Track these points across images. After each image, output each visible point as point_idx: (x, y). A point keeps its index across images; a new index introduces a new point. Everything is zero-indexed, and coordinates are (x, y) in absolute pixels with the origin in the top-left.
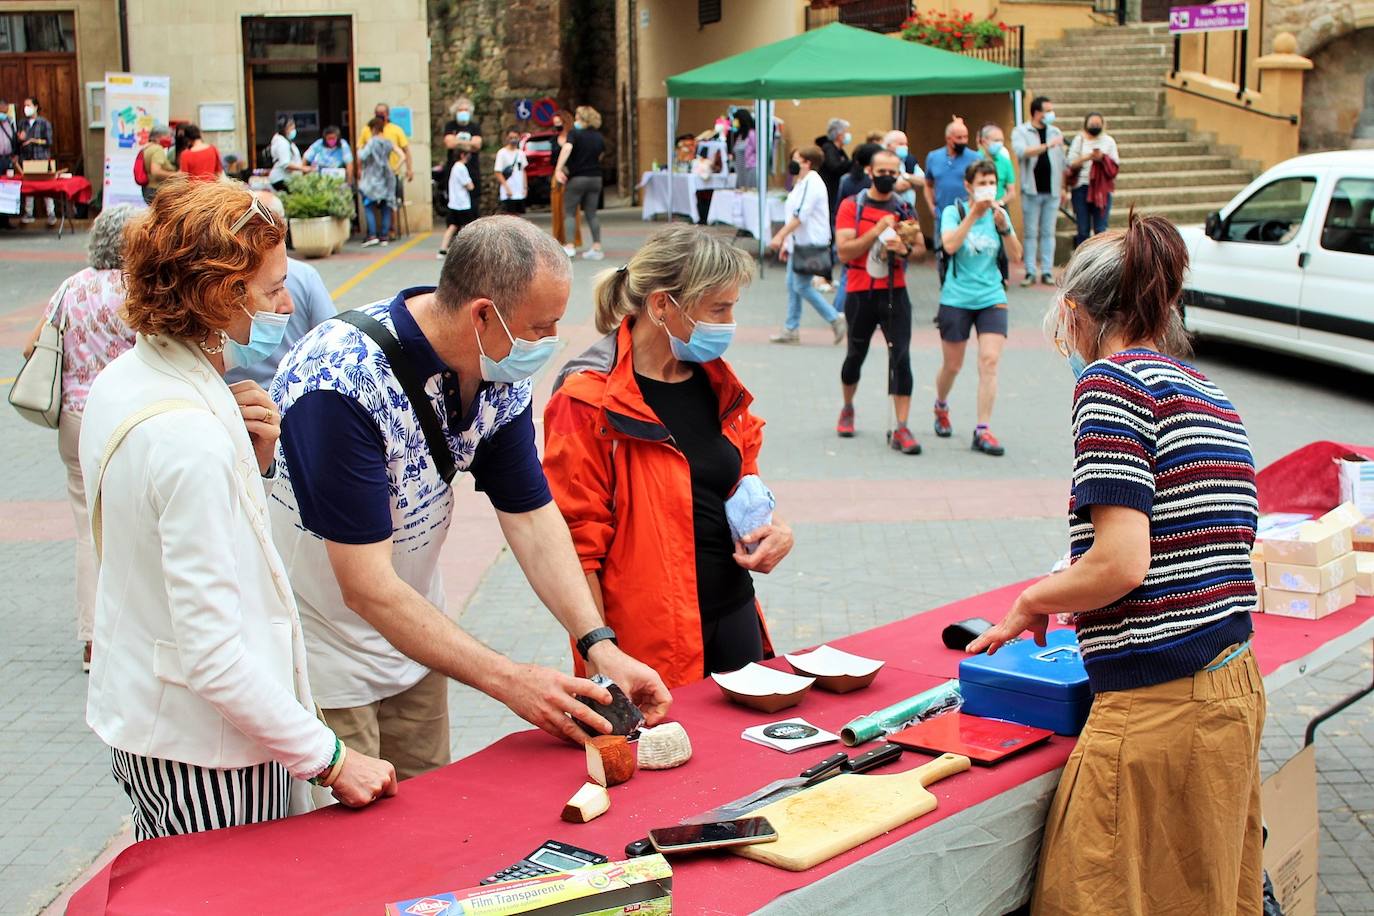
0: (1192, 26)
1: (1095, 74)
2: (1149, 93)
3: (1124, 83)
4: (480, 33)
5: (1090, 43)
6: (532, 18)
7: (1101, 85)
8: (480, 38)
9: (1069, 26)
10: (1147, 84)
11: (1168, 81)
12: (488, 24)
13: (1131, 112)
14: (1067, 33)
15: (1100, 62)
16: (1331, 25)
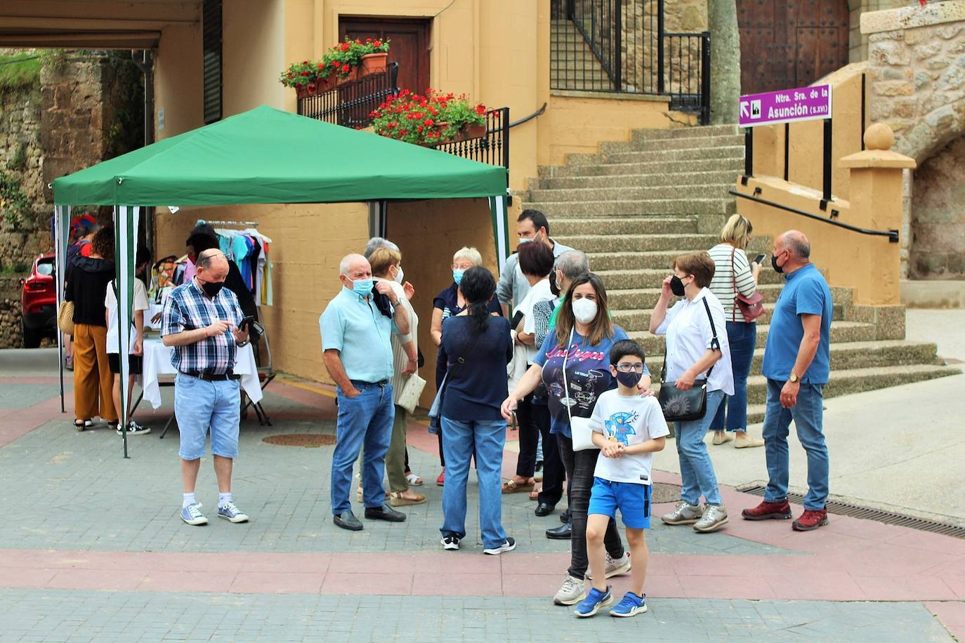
0: (765, 118)
1: (658, 181)
2: (714, 204)
3: (689, 192)
4: (25, 139)
5: (663, 145)
6: (72, 122)
7: (663, 194)
8: (25, 146)
9: (640, 126)
10: (716, 193)
11: (738, 187)
12: (32, 130)
13: (694, 227)
14: (636, 134)
15: (669, 168)
16: (952, 119)
